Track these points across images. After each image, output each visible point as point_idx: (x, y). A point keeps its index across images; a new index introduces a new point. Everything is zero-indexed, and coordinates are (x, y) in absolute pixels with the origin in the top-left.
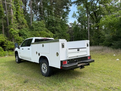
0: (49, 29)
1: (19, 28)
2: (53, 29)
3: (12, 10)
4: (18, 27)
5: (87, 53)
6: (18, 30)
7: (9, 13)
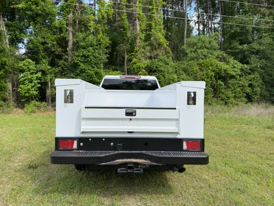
0: (228, 53)
1: (150, 58)
2: (242, 51)
3: (137, 22)
4: (148, 54)
5: (178, 125)
6: (148, 62)
7: (131, 28)
